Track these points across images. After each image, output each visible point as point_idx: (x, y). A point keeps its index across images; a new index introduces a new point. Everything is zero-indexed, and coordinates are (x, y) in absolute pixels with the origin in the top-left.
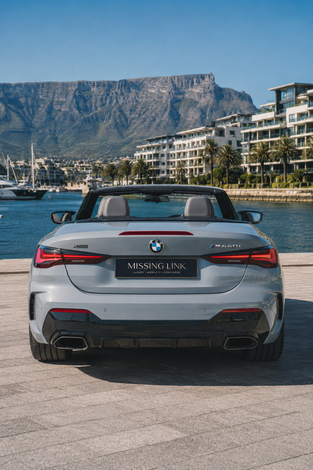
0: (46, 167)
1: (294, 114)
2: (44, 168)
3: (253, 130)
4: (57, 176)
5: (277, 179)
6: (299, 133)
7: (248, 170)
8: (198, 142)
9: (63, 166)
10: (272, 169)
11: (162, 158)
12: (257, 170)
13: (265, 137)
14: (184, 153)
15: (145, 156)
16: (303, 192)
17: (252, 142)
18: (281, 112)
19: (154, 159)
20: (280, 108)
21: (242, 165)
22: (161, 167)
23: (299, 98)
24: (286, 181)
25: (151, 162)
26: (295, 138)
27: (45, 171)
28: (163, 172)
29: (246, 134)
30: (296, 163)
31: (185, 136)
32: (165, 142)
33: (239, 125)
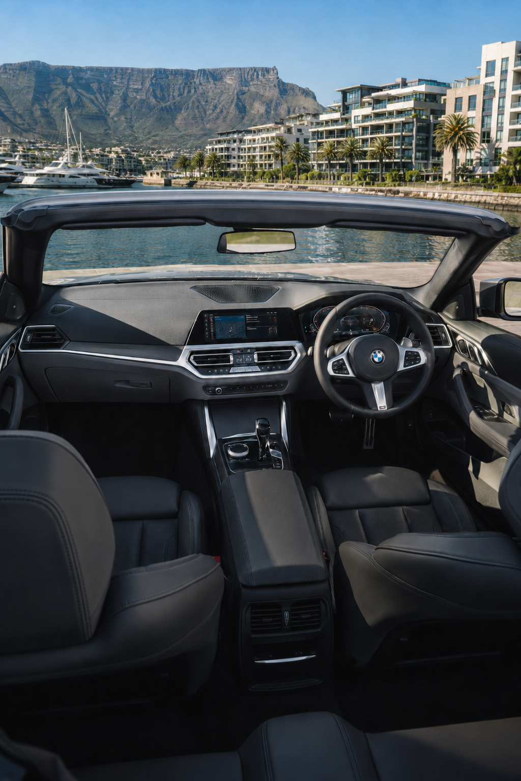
0: (123, 156)
1: (359, 116)
2: (121, 157)
3: (320, 129)
4: (134, 165)
5: (342, 178)
6: (363, 134)
7: (315, 167)
8: (268, 138)
9: (140, 156)
10: (338, 168)
11: (233, 152)
12: (324, 168)
13: (332, 137)
14: (255, 149)
15: (216, 149)
16: (367, 190)
17: (319, 141)
18: (347, 113)
19: (225, 152)
20: (346, 109)
21: (310, 162)
22: (233, 161)
23: (364, 100)
24: (352, 180)
25: (222, 156)
26: (360, 139)
27: (123, 160)
28: (234, 166)
29: (314, 133)
30: (360, 163)
31: (255, 132)
32: (235, 136)
33: (306, 124)
